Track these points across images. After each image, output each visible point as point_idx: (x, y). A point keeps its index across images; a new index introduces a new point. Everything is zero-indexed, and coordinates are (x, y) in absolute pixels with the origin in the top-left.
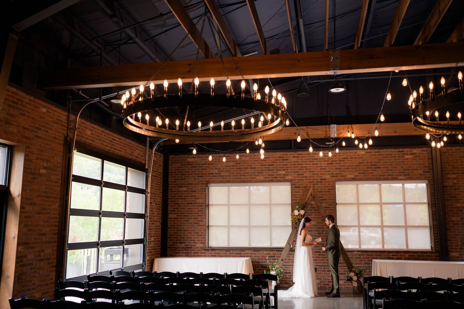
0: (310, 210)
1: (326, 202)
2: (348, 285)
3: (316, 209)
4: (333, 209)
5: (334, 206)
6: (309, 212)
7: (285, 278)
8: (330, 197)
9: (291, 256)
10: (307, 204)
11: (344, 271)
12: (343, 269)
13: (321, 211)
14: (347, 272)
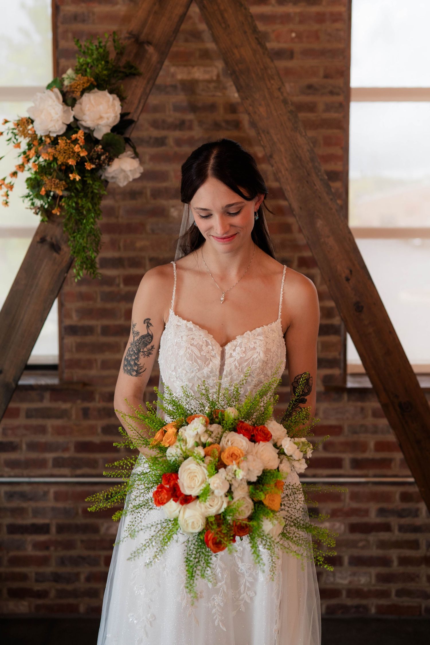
0: (181, 125)
1: (288, 72)
2: (400, 593)
3: (220, 115)
4: (333, 115)
5: (340, 98)
6: (171, 142)
7: (15, 561)
8: (317, 38)
9: (50, 423)
10: (150, 49)
11: (382, 512)
12: (375, 497)
13: (262, 110)
14: (401, 514)
